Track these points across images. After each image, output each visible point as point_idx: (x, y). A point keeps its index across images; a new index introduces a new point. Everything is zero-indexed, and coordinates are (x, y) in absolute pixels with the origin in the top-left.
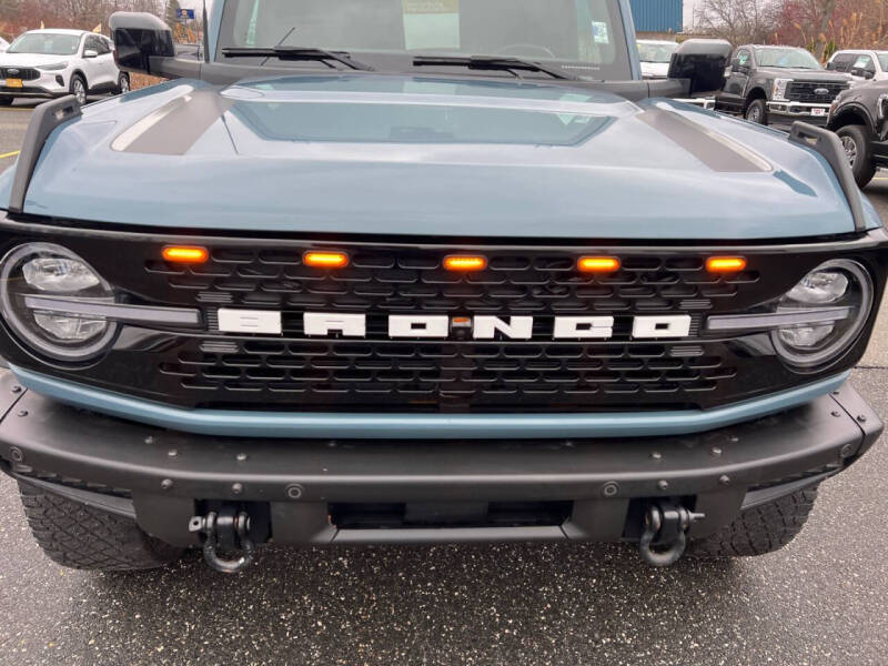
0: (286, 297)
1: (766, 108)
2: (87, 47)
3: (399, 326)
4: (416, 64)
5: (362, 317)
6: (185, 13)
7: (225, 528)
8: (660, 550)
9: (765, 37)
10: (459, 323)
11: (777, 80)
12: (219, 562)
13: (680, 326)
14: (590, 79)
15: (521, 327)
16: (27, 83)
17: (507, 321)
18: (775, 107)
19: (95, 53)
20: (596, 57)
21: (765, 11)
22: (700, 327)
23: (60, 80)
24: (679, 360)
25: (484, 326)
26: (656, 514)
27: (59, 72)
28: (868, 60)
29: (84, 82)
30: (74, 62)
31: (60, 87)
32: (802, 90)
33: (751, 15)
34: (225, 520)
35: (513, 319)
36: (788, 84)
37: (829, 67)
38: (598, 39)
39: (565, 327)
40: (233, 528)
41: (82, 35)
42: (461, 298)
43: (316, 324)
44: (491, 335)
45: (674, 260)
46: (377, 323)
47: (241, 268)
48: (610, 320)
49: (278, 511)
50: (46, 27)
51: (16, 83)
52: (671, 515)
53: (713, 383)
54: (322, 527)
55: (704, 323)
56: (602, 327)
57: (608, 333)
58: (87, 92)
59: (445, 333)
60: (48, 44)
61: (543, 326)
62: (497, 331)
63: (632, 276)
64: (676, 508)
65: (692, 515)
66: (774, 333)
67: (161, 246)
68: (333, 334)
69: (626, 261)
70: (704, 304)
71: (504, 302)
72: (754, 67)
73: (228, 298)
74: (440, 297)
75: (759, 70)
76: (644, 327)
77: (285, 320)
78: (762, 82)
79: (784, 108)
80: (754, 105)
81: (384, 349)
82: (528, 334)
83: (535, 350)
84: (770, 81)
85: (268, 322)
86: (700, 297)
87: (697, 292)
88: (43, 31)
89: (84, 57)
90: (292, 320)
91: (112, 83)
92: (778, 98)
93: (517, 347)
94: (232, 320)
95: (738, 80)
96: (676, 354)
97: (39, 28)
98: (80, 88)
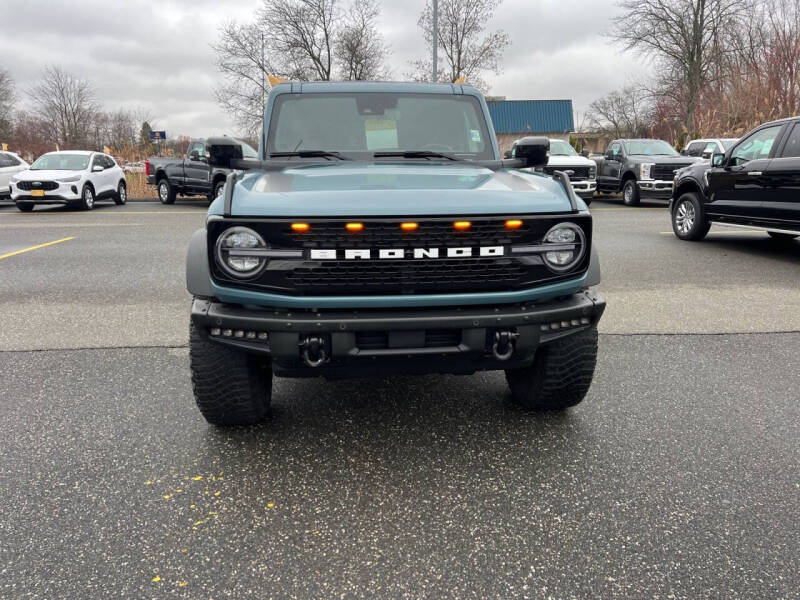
0: (338, 243)
1: (637, 187)
2: (95, 164)
3: (384, 254)
4: (376, 156)
5: (369, 251)
6: (158, 135)
7: (314, 343)
8: (502, 352)
9: (644, 133)
10: (408, 252)
11: (643, 165)
12: (310, 362)
13: (499, 251)
14: (471, 160)
15: (434, 253)
16: (48, 193)
17: (428, 251)
18: (644, 185)
19: (101, 168)
20: (475, 149)
21: (642, 113)
22: (508, 251)
23: (74, 189)
24: (501, 266)
25: (419, 253)
26: (498, 334)
27: (73, 183)
28: (714, 146)
29: (93, 190)
30: (85, 175)
31: (74, 195)
32: (662, 171)
33: (631, 116)
34: (314, 340)
35: (431, 250)
36: (652, 167)
37: (684, 153)
38: (474, 139)
39: (452, 252)
40: (317, 343)
41: (92, 155)
42: (409, 241)
43: (350, 254)
44: (422, 256)
45: (493, 222)
46: (375, 253)
47: (322, 231)
48: (470, 249)
49: (335, 337)
50: (61, 150)
51: (39, 193)
52: (504, 334)
53: (517, 276)
54: (351, 348)
55: (510, 250)
56: (467, 252)
57: (470, 254)
58: (95, 198)
59: (402, 256)
60: (63, 163)
61: (443, 252)
62: (424, 255)
63: (476, 229)
64: (507, 331)
65: (514, 335)
66: (543, 255)
67: (291, 224)
68: (358, 258)
69: (473, 223)
70: (509, 241)
71: (426, 242)
72: (625, 155)
73: (314, 245)
74: (400, 241)
75: (630, 158)
76: (484, 252)
77: (337, 254)
78: (632, 166)
79: (650, 185)
80: (627, 186)
81: (378, 264)
82: (437, 256)
83: (440, 263)
84: (637, 166)
85: (331, 254)
86: (506, 238)
87: (505, 236)
88: (58, 152)
89: (93, 171)
90: (341, 254)
91: (113, 191)
92: (645, 178)
93: (433, 261)
94: (316, 254)
95: (615, 166)
96: (499, 263)
97: (56, 150)
98: (89, 195)
